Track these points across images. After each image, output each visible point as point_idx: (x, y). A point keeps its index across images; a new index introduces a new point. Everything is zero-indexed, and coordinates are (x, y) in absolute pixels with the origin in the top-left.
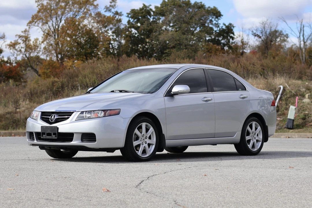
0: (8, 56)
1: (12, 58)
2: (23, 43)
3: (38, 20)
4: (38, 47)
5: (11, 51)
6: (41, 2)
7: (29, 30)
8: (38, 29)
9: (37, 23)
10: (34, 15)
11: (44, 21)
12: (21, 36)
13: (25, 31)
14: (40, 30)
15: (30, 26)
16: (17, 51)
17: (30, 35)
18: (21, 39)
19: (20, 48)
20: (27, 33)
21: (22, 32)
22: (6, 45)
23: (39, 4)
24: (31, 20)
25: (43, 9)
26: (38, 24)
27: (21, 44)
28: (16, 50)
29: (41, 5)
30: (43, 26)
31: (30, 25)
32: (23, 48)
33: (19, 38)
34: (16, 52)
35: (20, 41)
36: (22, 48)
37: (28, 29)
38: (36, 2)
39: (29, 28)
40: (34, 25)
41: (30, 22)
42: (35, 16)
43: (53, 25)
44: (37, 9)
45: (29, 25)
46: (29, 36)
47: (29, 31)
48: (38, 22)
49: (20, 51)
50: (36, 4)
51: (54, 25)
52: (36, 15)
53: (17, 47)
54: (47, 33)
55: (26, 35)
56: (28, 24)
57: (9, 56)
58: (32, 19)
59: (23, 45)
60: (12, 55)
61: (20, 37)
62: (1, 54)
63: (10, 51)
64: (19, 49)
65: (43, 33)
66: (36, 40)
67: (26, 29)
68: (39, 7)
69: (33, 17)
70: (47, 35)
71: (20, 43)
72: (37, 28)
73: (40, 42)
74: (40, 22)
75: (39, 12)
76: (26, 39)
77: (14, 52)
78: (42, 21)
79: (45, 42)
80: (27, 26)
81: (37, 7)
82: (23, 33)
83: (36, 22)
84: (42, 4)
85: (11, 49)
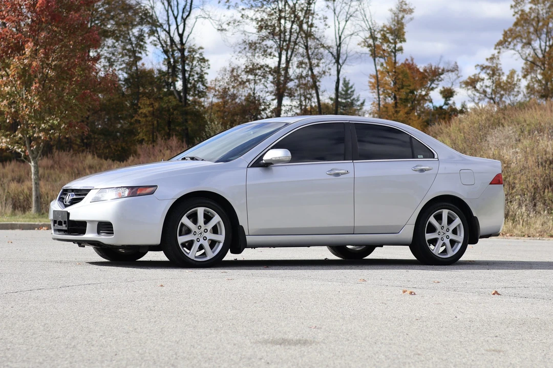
0: (463, 101)
1: (470, 105)
2: (488, 79)
3: (515, 38)
4: (515, 85)
5: (470, 92)
6: (519, 8)
7: (498, 56)
8: (515, 54)
9: (512, 44)
10: (506, 29)
11: (524, 41)
12: (484, 66)
13: (492, 58)
14: (518, 55)
15: (500, 49)
16: (480, 93)
17: (500, 64)
18: (485, 72)
19: (484, 87)
20: (495, 61)
21: (487, 59)
22: (460, 83)
23: (516, 10)
24: (502, 39)
25: (523, 19)
26: (515, 45)
27: (485, 81)
28: (477, 90)
29: (520, 13)
30: (524, 49)
31: (500, 47)
32: (489, 87)
33: (482, 70)
34: (478, 94)
35: (483, 75)
36: (486, 87)
37: (496, 54)
38: (512, 7)
39: (499, 53)
40: (508, 48)
41: (500, 43)
42: (508, 32)
43: (540, 47)
44: (514, 20)
45: (498, 47)
46: (499, 66)
47: (498, 59)
48: (515, 42)
49: (485, 92)
50: (512, 11)
51: (543, 48)
52: (511, 30)
53: (478, 86)
54: (531, 62)
55: (495, 65)
56: (496, 46)
57: (465, 102)
58: (504, 38)
59: (488, 82)
60: (470, 99)
61: (483, 68)
62: (451, 98)
63: (467, 93)
64: (481, 90)
65: (524, 61)
66: (513, 72)
67: (494, 55)
68: (518, 16)
69: (505, 34)
70: (532, 65)
71: (483, 80)
72: (513, 52)
73: (518, 76)
74: (517, 42)
75: (516, 24)
76: (494, 72)
77: (474, 95)
78: (522, 40)
79: (529, 77)
80: (495, 49)
81: (514, 15)
82: (489, 61)
83: (510, 43)
84: (522, 11)
85: (468, 89)
